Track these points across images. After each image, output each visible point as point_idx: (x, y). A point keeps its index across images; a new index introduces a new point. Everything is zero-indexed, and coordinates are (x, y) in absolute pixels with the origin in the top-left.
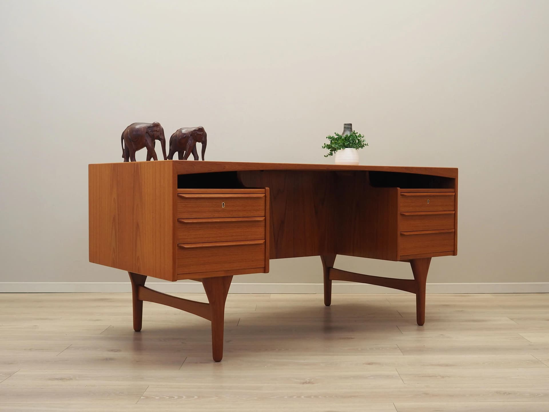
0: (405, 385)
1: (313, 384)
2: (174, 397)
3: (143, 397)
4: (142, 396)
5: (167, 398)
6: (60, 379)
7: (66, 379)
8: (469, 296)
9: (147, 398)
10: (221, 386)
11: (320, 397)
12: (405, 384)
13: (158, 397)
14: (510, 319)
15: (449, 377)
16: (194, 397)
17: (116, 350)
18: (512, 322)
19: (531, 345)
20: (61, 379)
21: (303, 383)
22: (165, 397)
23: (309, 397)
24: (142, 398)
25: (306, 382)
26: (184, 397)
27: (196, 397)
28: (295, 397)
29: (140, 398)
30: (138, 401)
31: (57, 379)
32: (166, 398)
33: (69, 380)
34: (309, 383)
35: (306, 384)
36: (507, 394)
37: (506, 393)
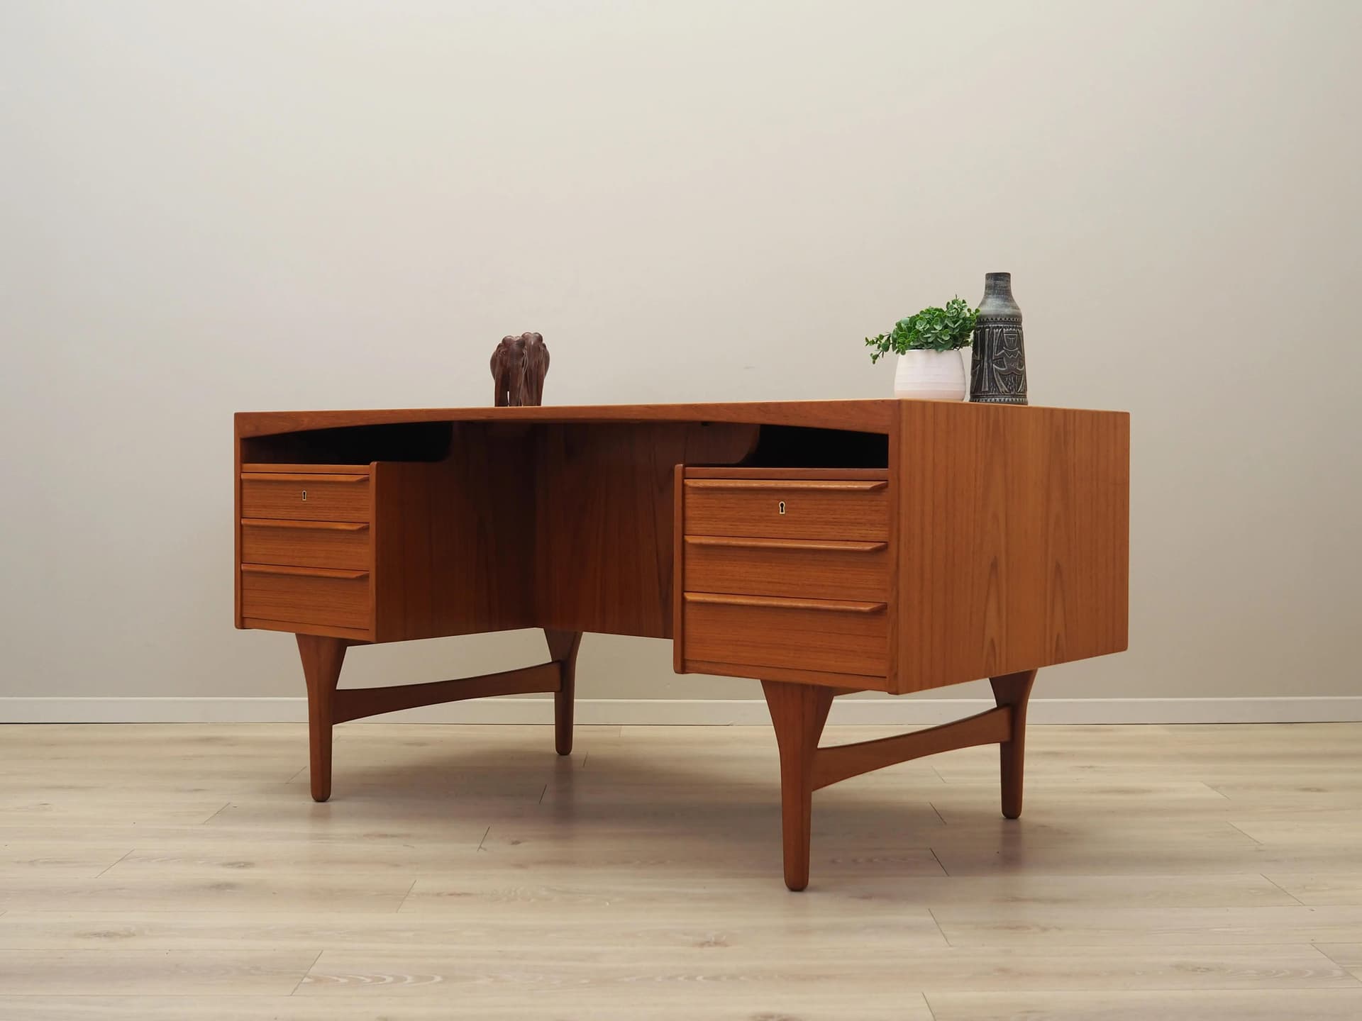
0: (951, 949)
1: (726, 946)
2: (385, 979)
3: (309, 978)
4: (305, 975)
5: (369, 980)
6: (105, 936)
7: (120, 935)
8: (1111, 730)
9: (318, 980)
10: (500, 951)
11: (742, 978)
12: (951, 946)
13: (345, 978)
14: (1209, 786)
15: (1060, 929)
16: (433, 978)
17: (242, 864)
18: (1214, 795)
19: (1260, 851)
20: (107, 935)
21: (702, 945)
22: (362, 978)
23: (716, 978)
24: (306, 980)
25: (708, 942)
26: (410, 979)
27: (438, 979)
28: (681, 979)
29: (302, 980)
30: (296, 989)
31: (97, 935)
32: (364, 980)
33: (126, 936)
34: (716, 943)
35: (710, 946)
36: (1202, 972)
37: (1199, 968)
